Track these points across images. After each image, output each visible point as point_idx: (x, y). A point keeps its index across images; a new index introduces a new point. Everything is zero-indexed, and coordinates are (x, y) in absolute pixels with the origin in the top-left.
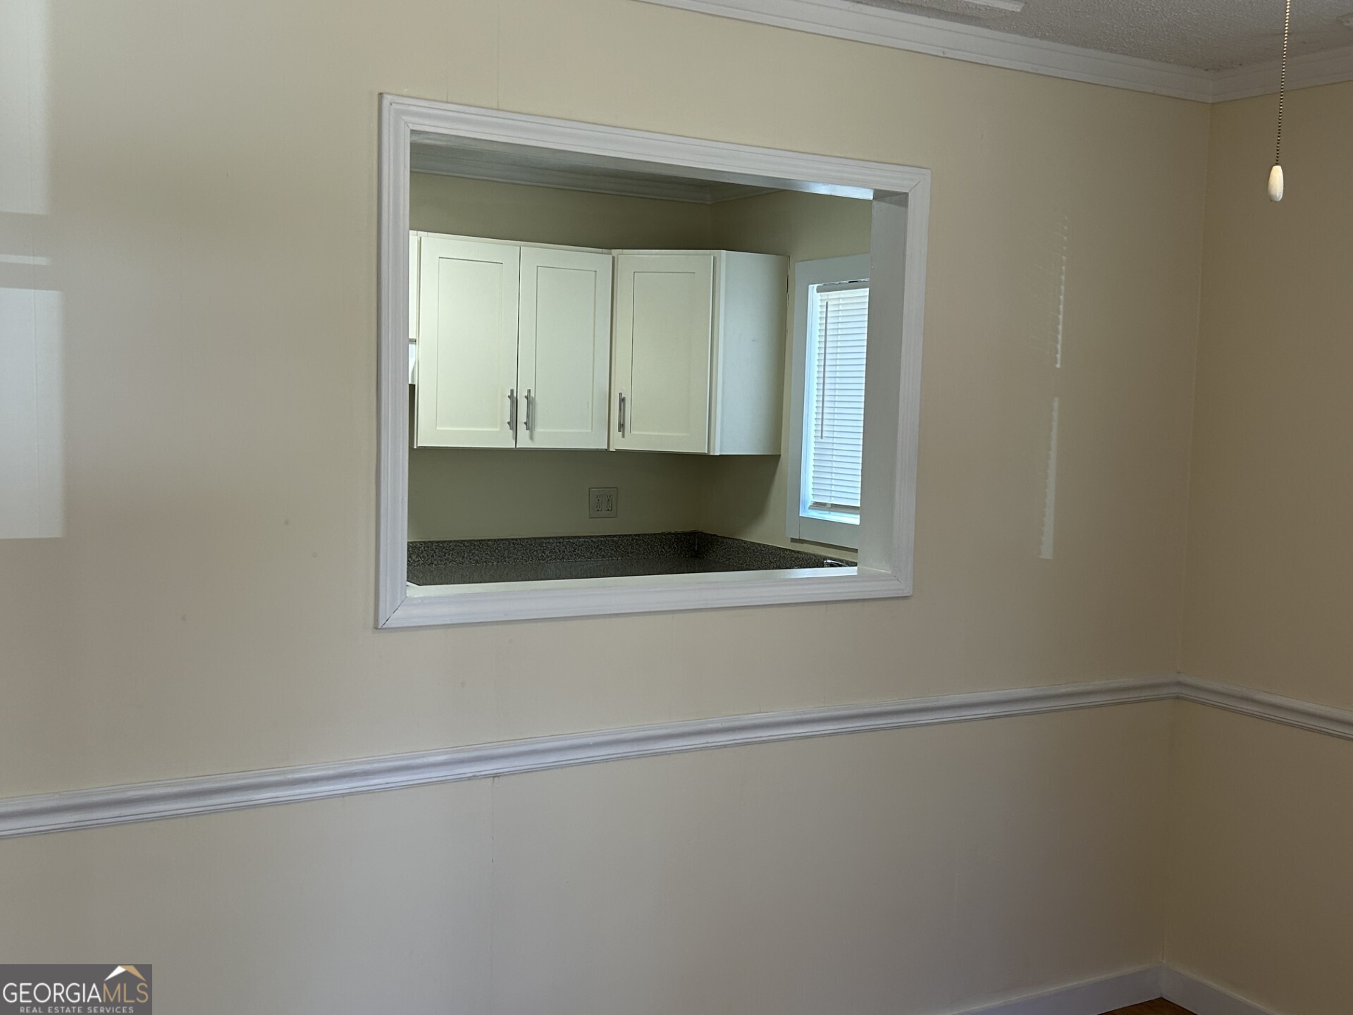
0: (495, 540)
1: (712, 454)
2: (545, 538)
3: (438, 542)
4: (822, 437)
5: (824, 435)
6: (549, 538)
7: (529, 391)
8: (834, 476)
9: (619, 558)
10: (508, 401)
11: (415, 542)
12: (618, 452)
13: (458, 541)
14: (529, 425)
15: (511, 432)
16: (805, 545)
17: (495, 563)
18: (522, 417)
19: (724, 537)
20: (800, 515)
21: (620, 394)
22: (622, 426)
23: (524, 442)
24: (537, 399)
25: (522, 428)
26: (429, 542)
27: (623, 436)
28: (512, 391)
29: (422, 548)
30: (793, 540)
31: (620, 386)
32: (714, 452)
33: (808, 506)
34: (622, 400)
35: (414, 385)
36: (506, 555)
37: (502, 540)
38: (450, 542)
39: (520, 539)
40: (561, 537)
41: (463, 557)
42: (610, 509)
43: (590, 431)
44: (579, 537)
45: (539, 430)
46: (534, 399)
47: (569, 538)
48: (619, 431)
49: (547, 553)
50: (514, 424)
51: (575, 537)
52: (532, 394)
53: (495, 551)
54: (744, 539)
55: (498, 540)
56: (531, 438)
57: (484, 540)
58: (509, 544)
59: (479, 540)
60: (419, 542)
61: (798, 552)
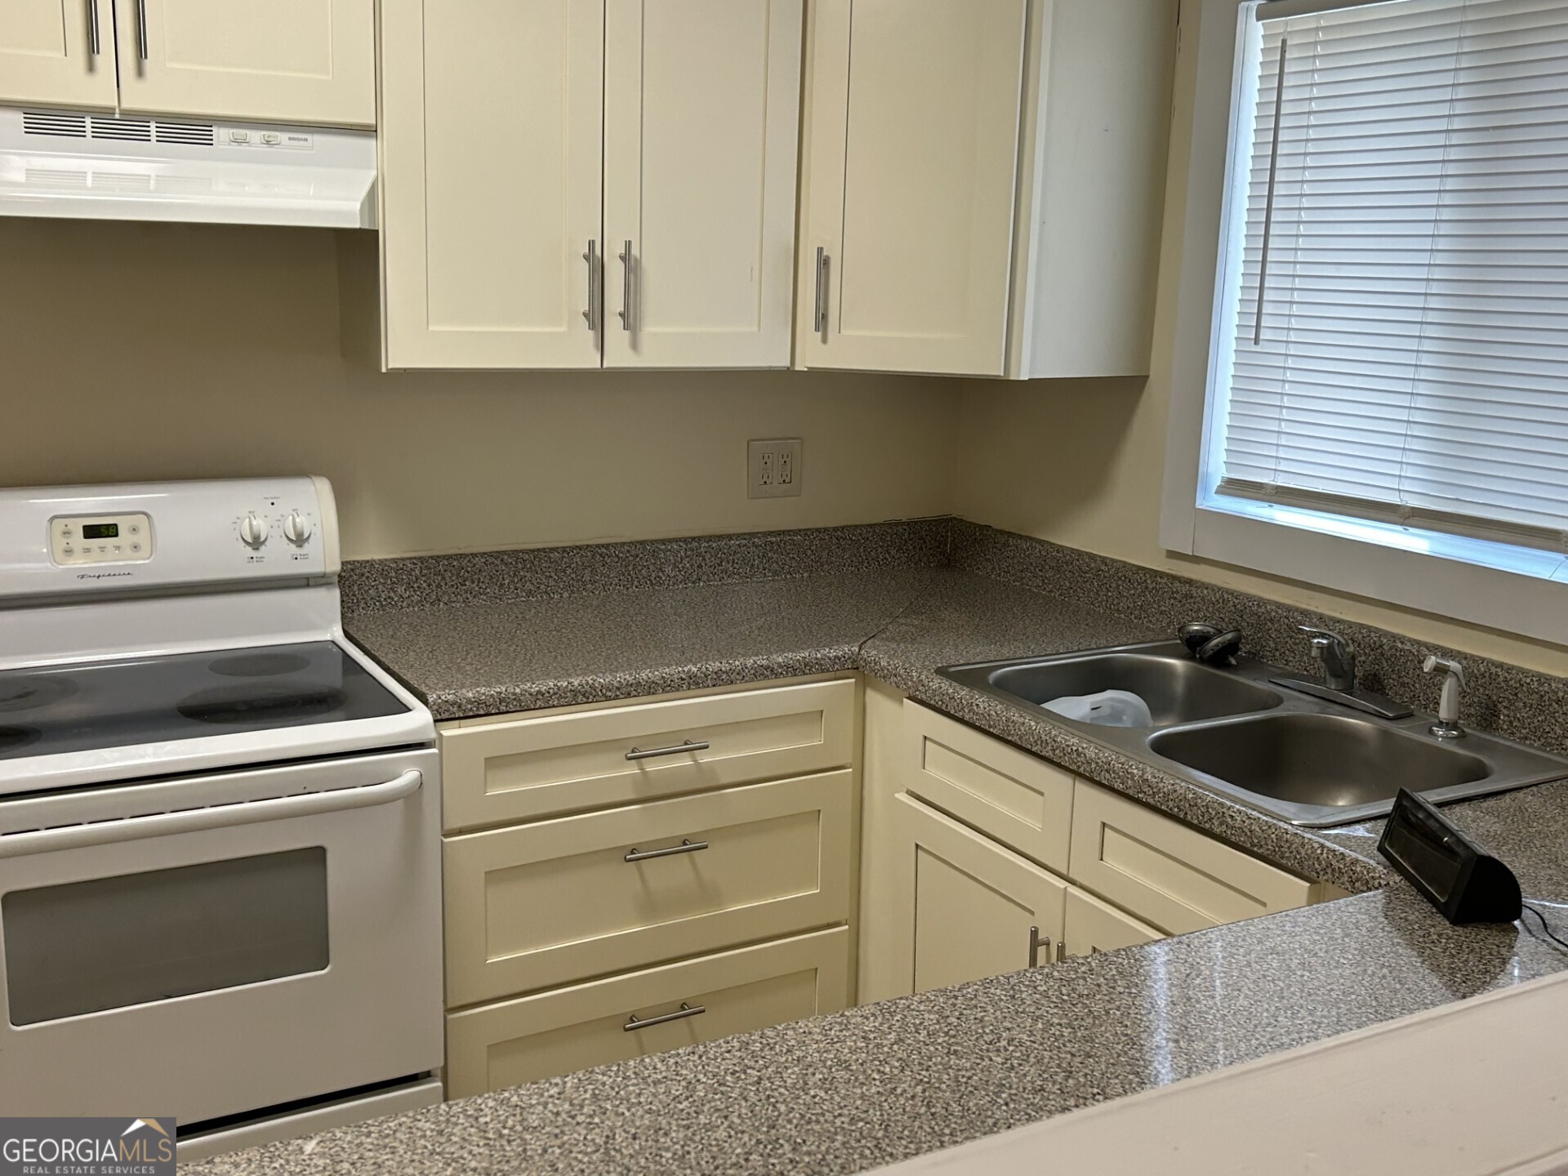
0: (564, 549)
1: (1012, 378)
2: (663, 542)
3: (449, 557)
4: (1257, 341)
5: (1263, 336)
6: (670, 541)
7: (628, 244)
8: (1284, 427)
9: (806, 575)
10: (584, 267)
11: (403, 559)
12: (814, 373)
13: (491, 554)
14: (629, 317)
15: (590, 336)
16: (1203, 566)
17: (566, 595)
18: (615, 301)
19: (1010, 534)
20: (1198, 506)
21: (820, 250)
22: (822, 321)
23: (619, 356)
24: (646, 263)
25: (614, 324)
26: (432, 557)
27: (824, 340)
28: (591, 244)
29: (417, 572)
30: (1172, 555)
31: (819, 233)
32: (1019, 374)
33: (1214, 489)
34: (824, 263)
35: (377, 232)
36: (587, 578)
37: (580, 548)
38: (474, 555)
39: (615, 545)
40: (693, 539)
41: (502, 585)
42: (788, 480)
43: (755, 329)
44: (730, 537)
45: (650, 329)
46: (638, 262)
47: (710, 538)
48: (817, 329)
49: (668, 570)
50: (596, 318)
51: (720, 537)
52: (635, 251)
53: (564, 571)
54: (1053, 541)
55: (572, 548)
56: (635, 345)
57: (544, 550)
58: (593, 556)
59: (533, 551)
60: (410, 558)
61: (1190, 582)
